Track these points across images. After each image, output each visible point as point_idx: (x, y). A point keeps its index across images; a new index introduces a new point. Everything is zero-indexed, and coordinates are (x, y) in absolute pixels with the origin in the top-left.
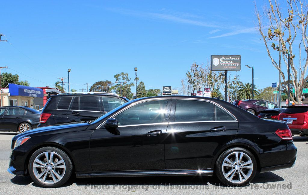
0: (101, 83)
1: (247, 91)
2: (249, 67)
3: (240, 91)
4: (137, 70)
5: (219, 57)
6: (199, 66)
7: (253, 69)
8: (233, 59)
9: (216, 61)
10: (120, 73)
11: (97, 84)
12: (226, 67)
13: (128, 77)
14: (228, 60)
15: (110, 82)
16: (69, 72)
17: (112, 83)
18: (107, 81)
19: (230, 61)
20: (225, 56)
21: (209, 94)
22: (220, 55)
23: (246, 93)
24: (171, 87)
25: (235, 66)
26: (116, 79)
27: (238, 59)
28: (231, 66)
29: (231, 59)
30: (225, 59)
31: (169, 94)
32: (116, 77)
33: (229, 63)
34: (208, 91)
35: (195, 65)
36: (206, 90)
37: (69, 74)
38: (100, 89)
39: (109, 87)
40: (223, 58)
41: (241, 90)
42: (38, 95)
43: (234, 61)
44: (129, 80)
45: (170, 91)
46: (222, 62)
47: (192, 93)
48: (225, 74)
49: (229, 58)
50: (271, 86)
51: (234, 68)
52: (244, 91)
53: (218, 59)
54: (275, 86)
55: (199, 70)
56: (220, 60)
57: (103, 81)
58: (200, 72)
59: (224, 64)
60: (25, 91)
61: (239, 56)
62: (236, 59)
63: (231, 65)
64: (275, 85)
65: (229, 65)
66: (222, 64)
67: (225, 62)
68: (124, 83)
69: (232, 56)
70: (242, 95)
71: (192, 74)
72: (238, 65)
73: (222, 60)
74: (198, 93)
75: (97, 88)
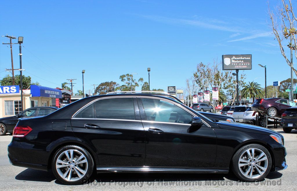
0: (106, 84)
1: (251, 90)
2: (262, 66)
3: (244, 91)
4: (150, 71)
5: (230, 56)
6: (206, 66)
7: (266, 68)
8: (244, 58)
9: (227, 61)
10: (125, 74)
11: (102, 84)
12: (238, 67)
13: (133, 78)
14: (239, 60)
15: (115, 83)
16: (83, 73)
17: (117, 84)
18: (112, 82)
19: (241, 60)
20: (236, 56)
21: (217, 93)
22: (231, 55)
23: (250, 92)
24: (176, 87)
25: (246, 65)
26: (121, 79)
27: (249, 58)
28: (242, 66)
29: (242, 58)
30: (236, 58)
31: (174, 93)
32: (122, 78)
33: (240, 62)
34: (216, 91)
35: (202, 65)
36: (214, 89)
37: (83, 75)
38: (106, 90)
39: (114, 88)
40: (234, 58)
41: (245, 89)
42: (57, 96)
43: (244, 60)
44: (134, 81)
45: (174, 91)
46: (233, 61)
47: (199, 92)
48: (236, 73)
49: (240, 58)
50: (272, 85)
51: (245, 67)
52: (248, 90)
53: (230, 59)
54: (276, 85)
55: (206, 70)
56: (231, 60)
57: (108, 82)
58: (207, 72)
59: (236, 64)
60: (46, 92)
61: (250, 56)
62: (247, 58)
63: (242, 64)
64: (277, 83)
65: (240, 64)
66: (234, 64)
67: (236, 62)
68: (129, 84)
69: (243, 56)
70: (247, 95)
71: (199, 74)
72: (249, 64)
73: (233, 59)
74: (206, 92)
75: (102, 89)
